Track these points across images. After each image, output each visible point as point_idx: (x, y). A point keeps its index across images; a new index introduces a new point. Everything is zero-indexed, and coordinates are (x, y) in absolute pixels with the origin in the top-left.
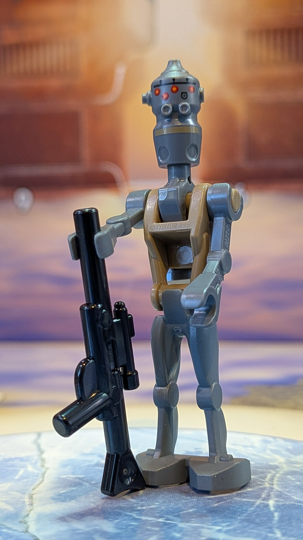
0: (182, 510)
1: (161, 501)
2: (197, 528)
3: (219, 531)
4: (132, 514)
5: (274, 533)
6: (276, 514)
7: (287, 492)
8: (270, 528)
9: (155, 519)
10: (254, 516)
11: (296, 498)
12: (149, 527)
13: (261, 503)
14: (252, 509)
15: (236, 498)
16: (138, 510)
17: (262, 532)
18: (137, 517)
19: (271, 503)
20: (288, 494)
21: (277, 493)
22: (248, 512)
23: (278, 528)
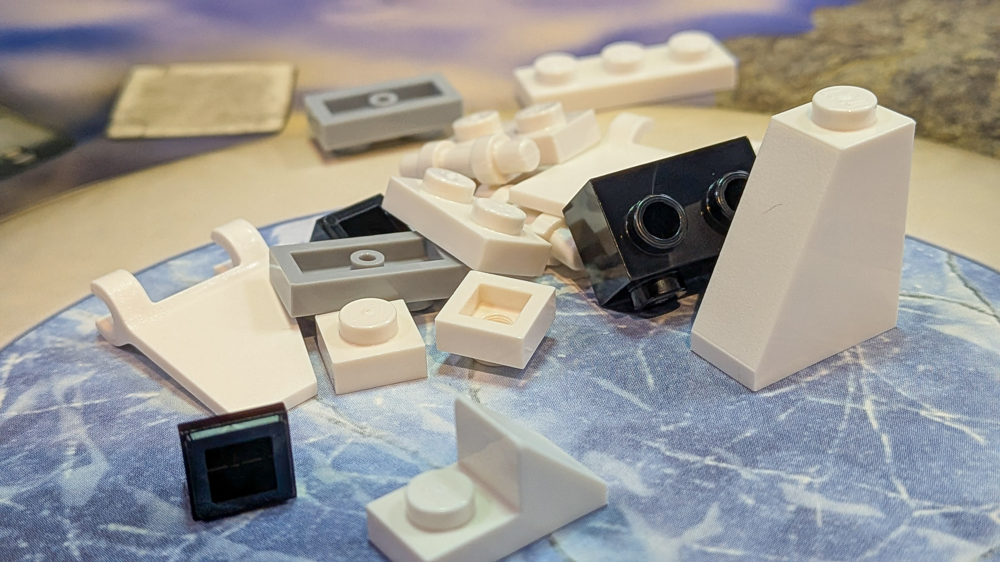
0: (735, 434)
1: (692, 409)
2: (772, 482)
3: (810, 487)
4: (657, 445)
5: (895, 490)
6: (885, 439)
7: (886, 376)
8: (885, 476)
9: (698, 458)
10: (852, 446)
11: (904, 394)
12: (697, 481)
13: (852, 409)
14: (843, 426)
15: (810, 398)
16: (664, 435)
17: (877, 489)
18: (668, 453)
19: (868, 406)
20: (887, 381)
21: (871, 380)
22: (841, 435)
23: (899, 477)
